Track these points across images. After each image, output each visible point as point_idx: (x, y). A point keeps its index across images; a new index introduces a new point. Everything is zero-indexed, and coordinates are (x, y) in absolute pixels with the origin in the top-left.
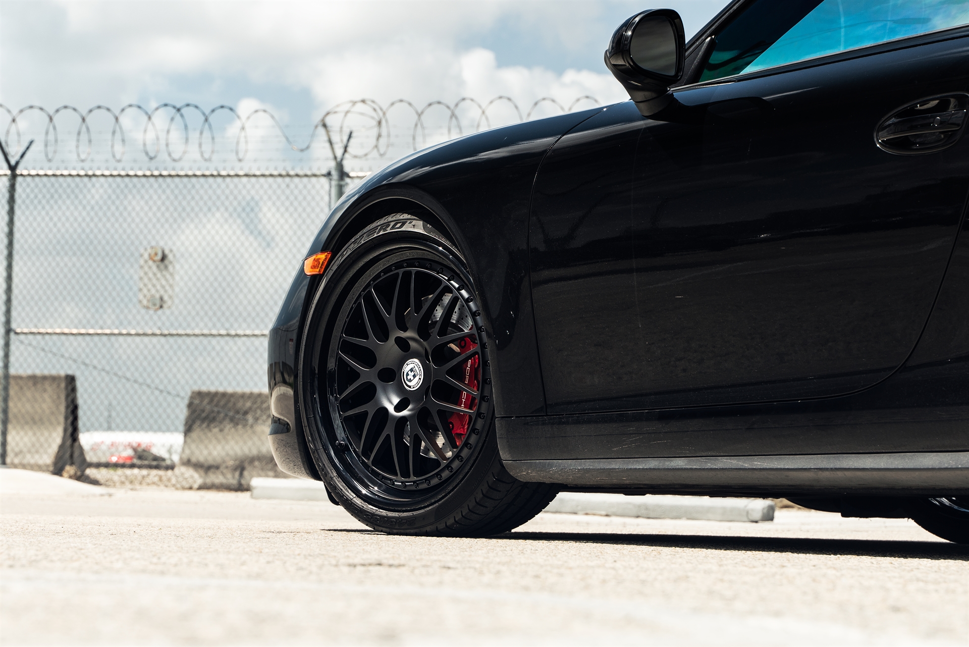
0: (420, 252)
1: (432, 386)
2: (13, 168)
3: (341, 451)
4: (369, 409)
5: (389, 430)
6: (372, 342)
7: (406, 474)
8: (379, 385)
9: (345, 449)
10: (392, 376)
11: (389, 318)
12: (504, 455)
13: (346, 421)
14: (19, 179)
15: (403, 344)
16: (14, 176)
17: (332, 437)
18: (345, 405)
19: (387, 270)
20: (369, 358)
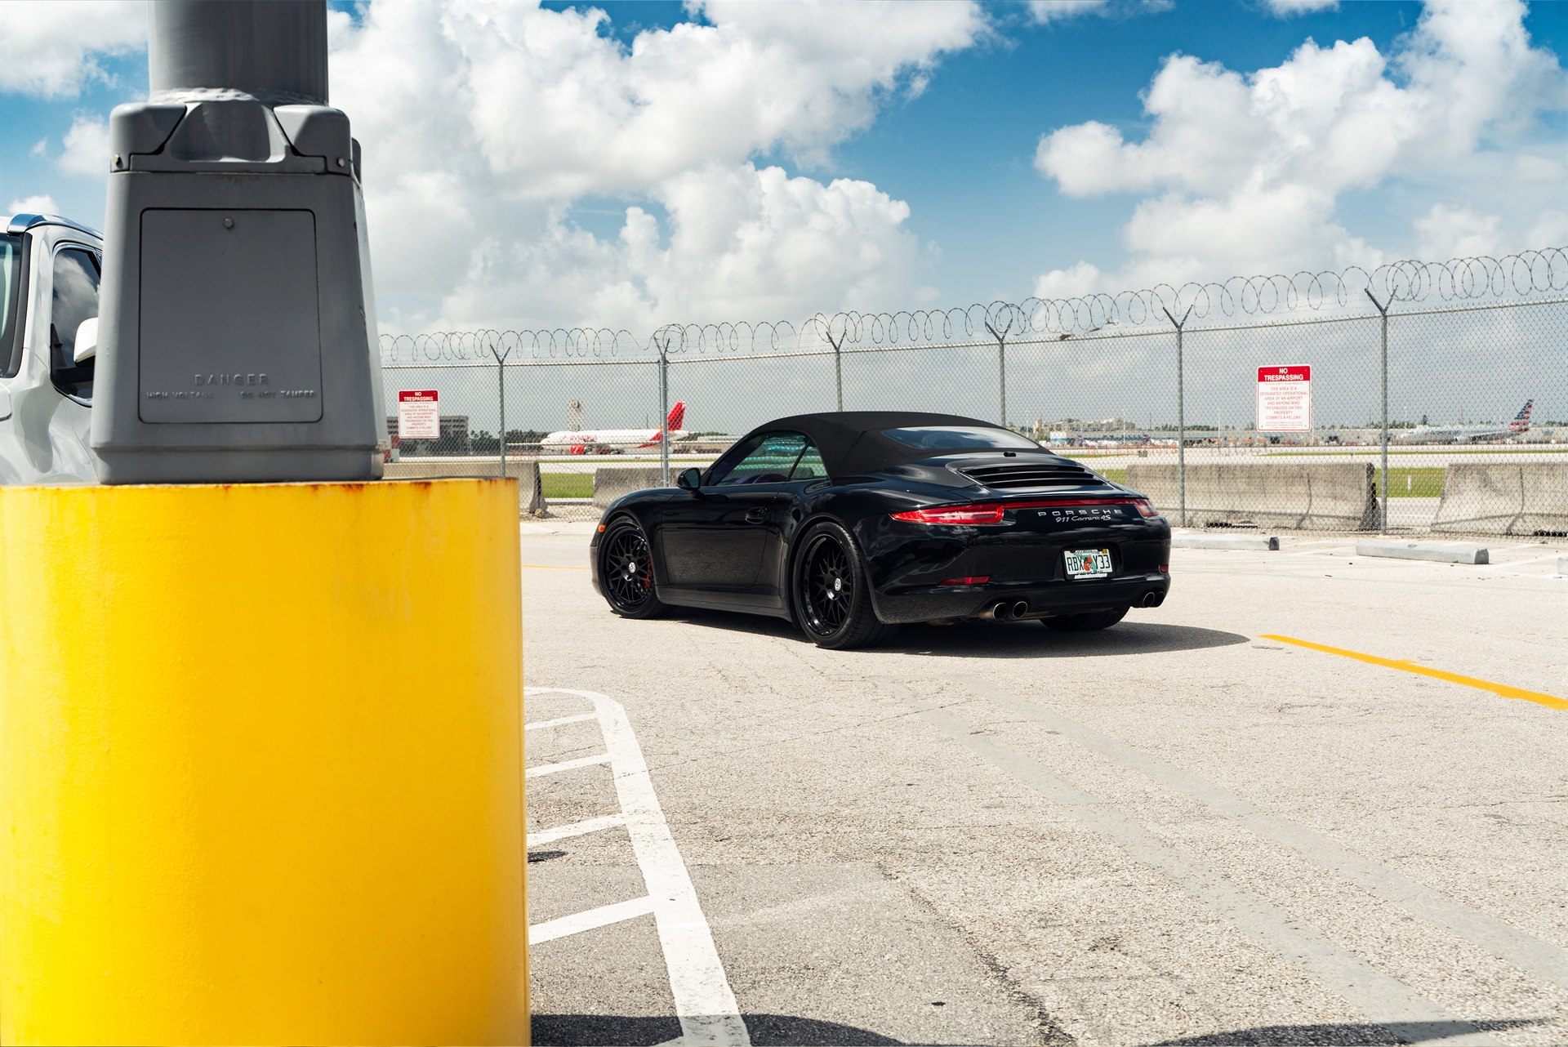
0: (630, 529)
1: (638, 572)
2: (501, 362)
3: (611, 591)
4: (619, 578)
5: (626, 585)
6: (619, 557)
7: (631, 599)
8: (622, 571)
9: (613, 590)
10: (626, 568)
11: (624, 550)
12: (658, 596)
13: (613, 581)
14: (505, 368)
15: (629, 558)
16: (502, 367)
17: (609, 587)
18: (613, 576)
19: (623, 534)
20: (618, 562)
